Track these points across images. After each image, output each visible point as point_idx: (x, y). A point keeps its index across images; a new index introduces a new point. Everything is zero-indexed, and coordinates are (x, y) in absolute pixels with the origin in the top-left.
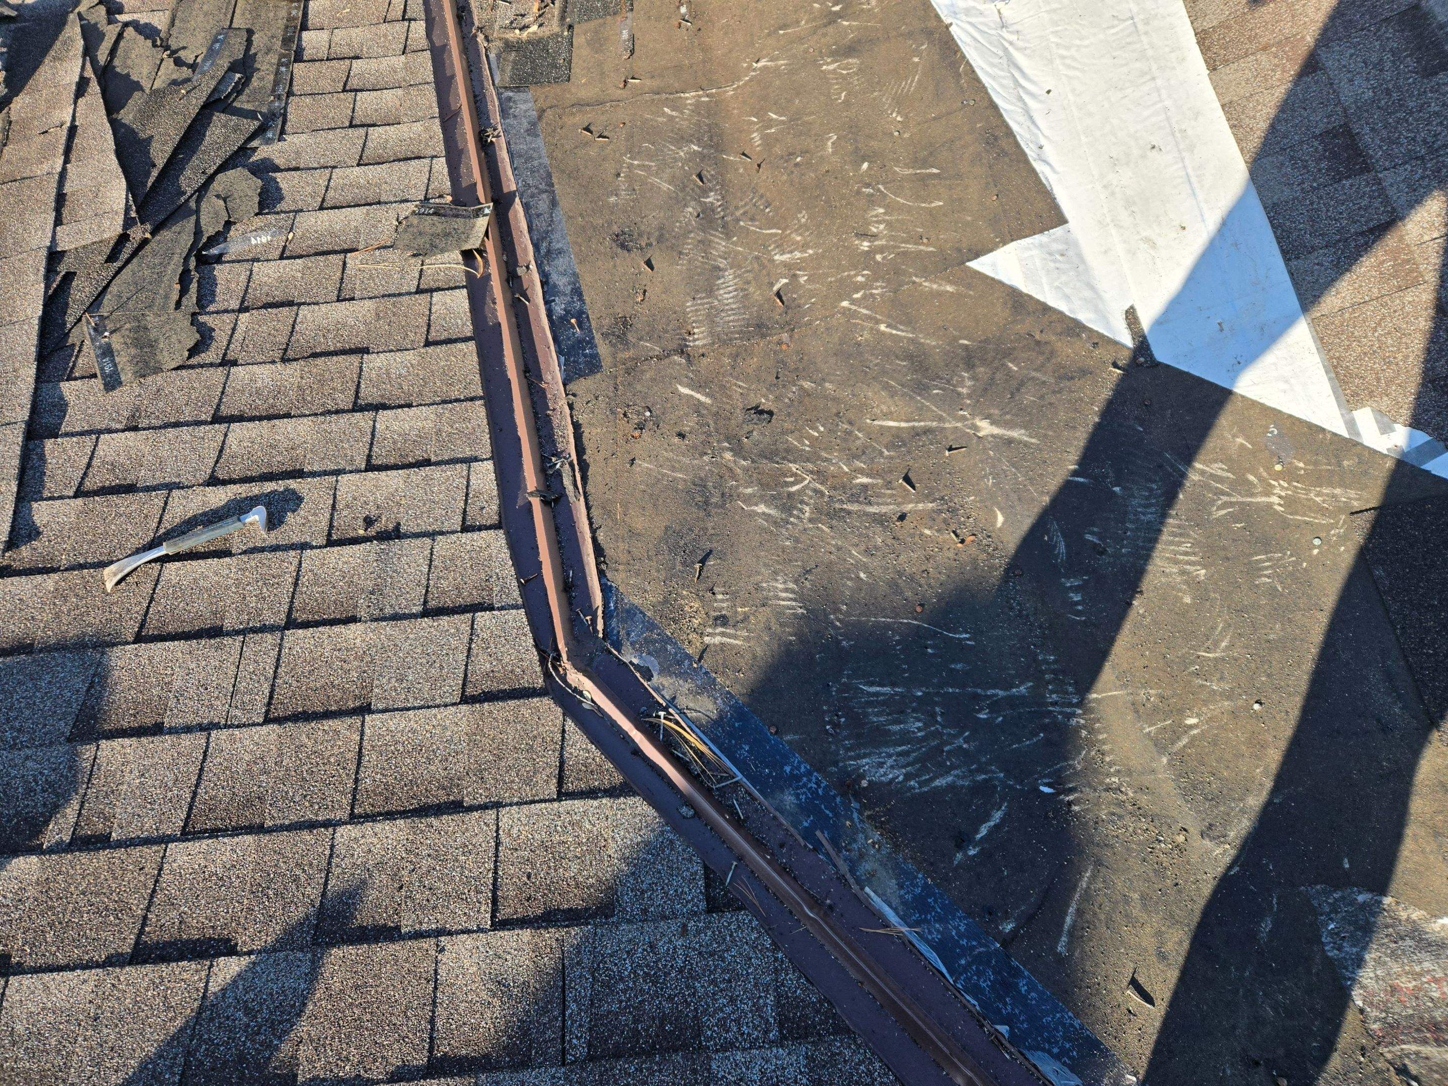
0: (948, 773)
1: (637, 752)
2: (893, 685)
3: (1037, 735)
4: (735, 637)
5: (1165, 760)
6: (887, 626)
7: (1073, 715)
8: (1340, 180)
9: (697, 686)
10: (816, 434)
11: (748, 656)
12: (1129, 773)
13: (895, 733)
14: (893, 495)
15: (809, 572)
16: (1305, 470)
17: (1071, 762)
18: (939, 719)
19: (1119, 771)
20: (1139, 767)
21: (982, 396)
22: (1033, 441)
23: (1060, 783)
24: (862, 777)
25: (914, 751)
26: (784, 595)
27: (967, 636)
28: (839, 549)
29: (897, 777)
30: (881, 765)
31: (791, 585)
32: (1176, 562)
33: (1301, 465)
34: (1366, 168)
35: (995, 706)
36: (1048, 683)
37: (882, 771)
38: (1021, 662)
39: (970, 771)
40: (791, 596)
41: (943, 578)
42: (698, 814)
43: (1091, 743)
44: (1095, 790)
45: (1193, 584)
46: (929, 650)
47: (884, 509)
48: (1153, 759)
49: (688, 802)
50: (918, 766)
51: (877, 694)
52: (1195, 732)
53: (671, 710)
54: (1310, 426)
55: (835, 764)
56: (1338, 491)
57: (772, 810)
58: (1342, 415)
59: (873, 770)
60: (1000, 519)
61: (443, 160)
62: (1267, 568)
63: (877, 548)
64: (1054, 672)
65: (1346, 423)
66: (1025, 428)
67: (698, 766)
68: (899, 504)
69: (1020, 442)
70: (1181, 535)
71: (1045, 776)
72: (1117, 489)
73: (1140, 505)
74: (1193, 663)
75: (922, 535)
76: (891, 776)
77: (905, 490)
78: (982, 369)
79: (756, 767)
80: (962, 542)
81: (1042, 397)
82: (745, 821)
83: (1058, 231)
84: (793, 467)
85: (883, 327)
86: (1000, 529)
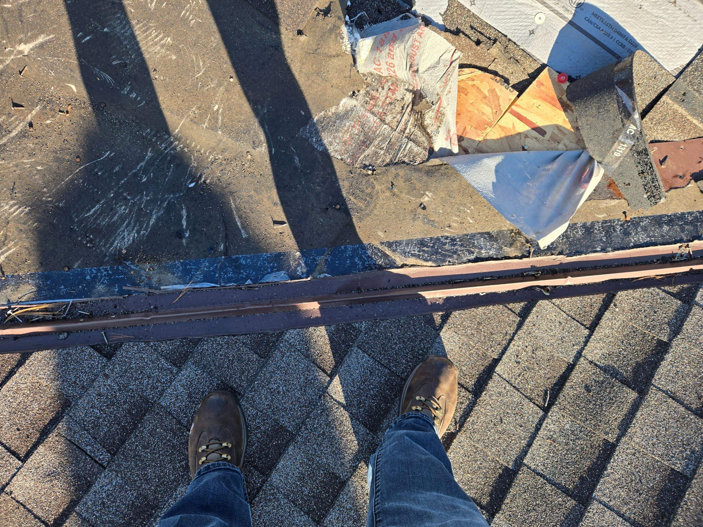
0: (151, 215)
1: (16, 337)
2: (98, 202)
3: (170, 167)
4: (9, 249)
5: (220, 132)
6: (72, 180)
7: (177, 146)
9: (13, 285)
11: (24, 251)
12: (213, 149)
13: (117, 221)
14: (17, 118)
15: (13, 189)
17: (191, 166)
18: (129, 198)
19: (210, 153)
20: (215, 144)
21: (8, 34)
22: (51, 36)
23: (194, 178)
24: (121, 250)
25: (131, 220)
26: (12, 210)
27: (109, 152)
28: (17, 166)
29: (134, 236)
30: (123, 238)
31: (11, 202)
35: (145, 171)
36: (156, 142)
37: (126, 240)
38: (139, 143)
39: (159, 206)
40: (16, 207)
41: (75, 137)
42: (69, 332)
43: (191, 151)
44: (208, 168)
46: (99, 173)
47: (19, 129)
48: (216, 136)
49: (60, 332)
50: (138, 224)
51: (95, 212)
52: (220, 111)
53: (12, 307)
55: (105, 256)
57: (98, 299)
59: (123, 243)
60: (73, 87)
63: (34, 150)
64: (155, 135)
66: (43, 33)
67: (49, 316)
68: (23, 120)
69: (46, 42)
70: (148, 29)
71: (187, 181)
72: (106, 30)
73: (121, 29)
74: (197, 83)
75: (47, 125)
76: (131, 238)
77: (19, 111)
79: (74, 290)
80: (67, 112)
81: (35, 11)
82: (91, 314)
86: (78, 92)
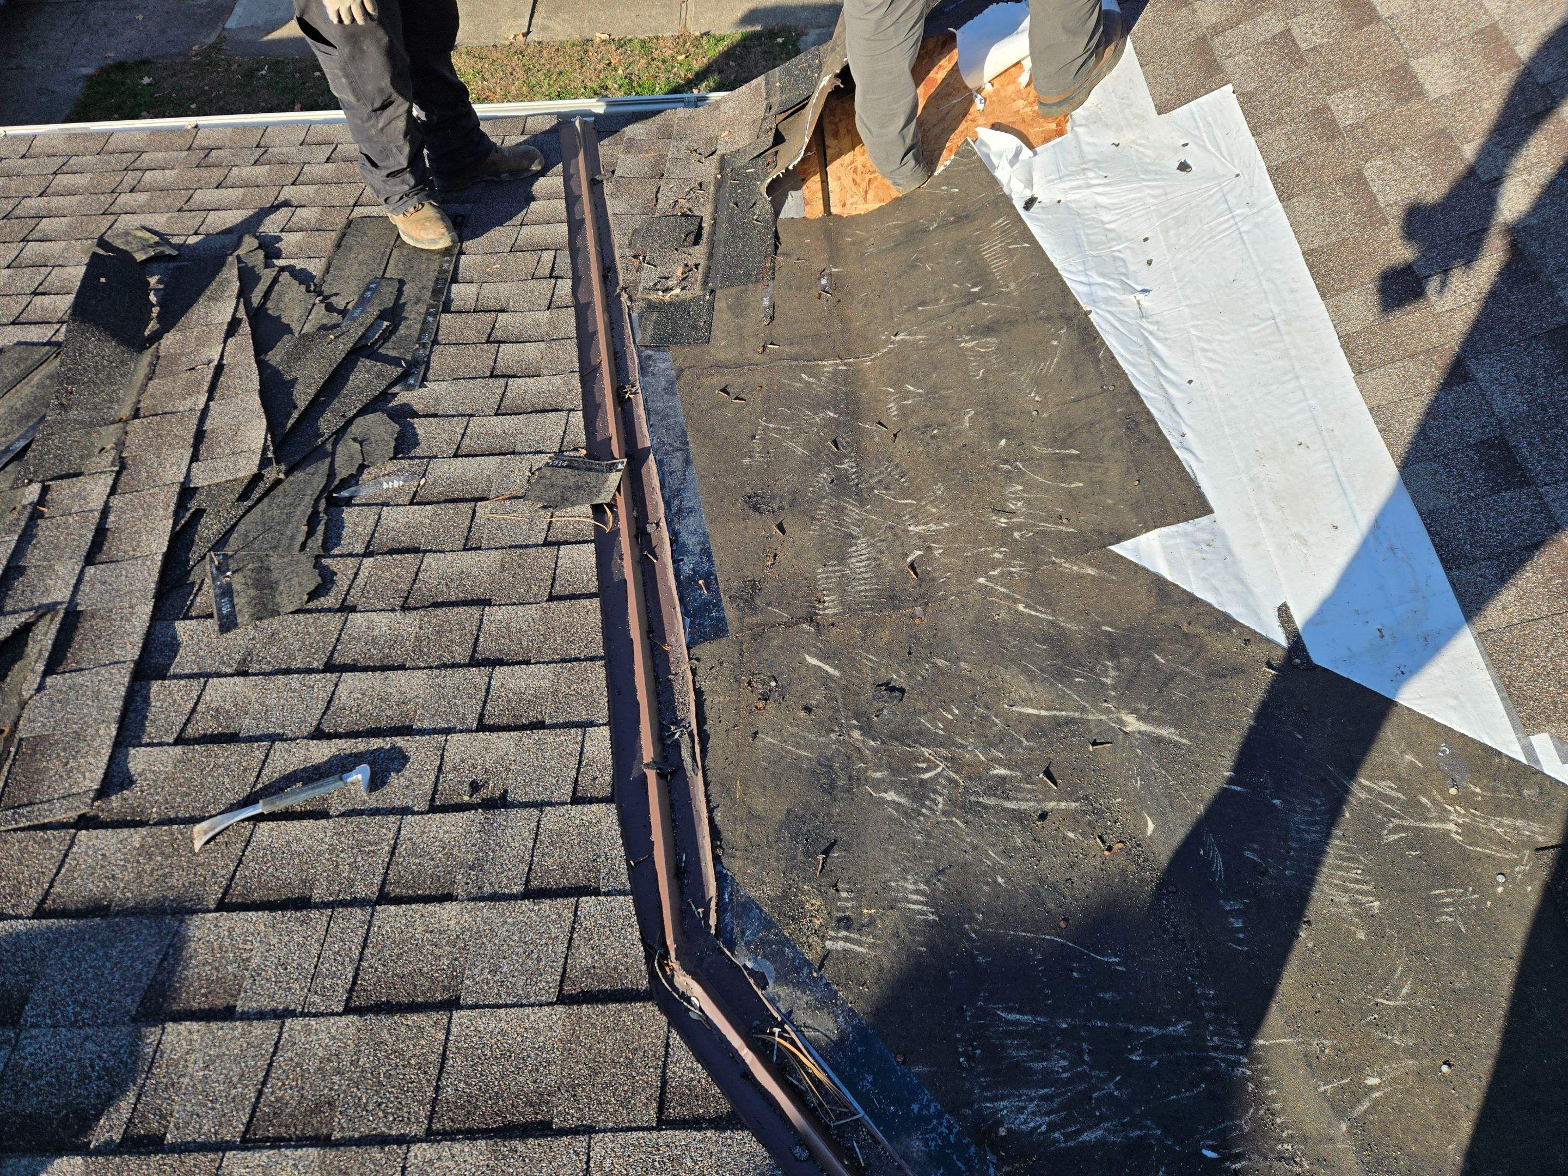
0: (1097, 1125)
1: (747, 1074)
2: (1034, 1013)
3: (1198, 1086)
4: (860, 943)
5: (1344, 1127)
6: (1029, 942)
7: (1238, 1064)
8: (1499, 492)
9: (816, 999)
10: (950, 717)
11: (874, 967)
12: (1304, 1139)
13: (1036, 1073)
14: (1033, 790)
15: (941, 872)
16: (1483, 797)
17: (1237, 1122)
18: (1086, 1058)
19: (1291, 1137)
20: (1315, 1133)
21: (1127, 688)
22: (1184, 741)
23: (1223, 1145)
24: (1000, 1123)
25: (1058, 1095)
26: (914, 897)
27: (1117, 960)
28: (975, 848)
29: (1040, 1127)
30: (1021, 1110)
31: (922, 887)
32: (1347, 890)
33: (1478, 790)
34: (1526, 482)
35: (1150, 1046)
36: (1209, 1022)
37: (1022, 1117)
38: (1177, 995)
39: (1123, 1125)
40: (922, 899)
41: (1089, 890)
42: (814, 1155)
43: (1259, 1101)
44: (1266, 1158)
45: (1367, 917)
46: (1075, 974)
47: (1023, 806)
48: (1329, 1124)
49: (802, 1141)
50: (1063, 1114)
51: (1017, 1023)
52: (1377, 1094)
53: (786, 1027)
54: (1486, 748)
55: (970, 1105)
56: (1519, 823)
57: (897, 1158)
58: (1519, 739)
59: (1013, 1116)
60: (1151, 826)
61: (580, 413)
62: (1447, 905)
63: (1015, 849)
64: (1214, 1009)
65: (1523, 748)
66: (1176, 727)
67: (815, 1097)
68: (1039, 801)
69: (1170, 742)
70: (1349, 859)
71: (1207, 1137)
72: (1277, 802)
73: (1304, 822)
74: (1370, 1011)
75: (1065, 837)
76: (1032, 1124)
77: (1046, 785)
78: (1127, 659)
79: (880, 1103)
80: (1110, 849)
81: (1191, 694)
82: (865, 1169)
83: (1204, 521)
84: (926, 751)
85: (1021, 607)
86: (1150, 837)
